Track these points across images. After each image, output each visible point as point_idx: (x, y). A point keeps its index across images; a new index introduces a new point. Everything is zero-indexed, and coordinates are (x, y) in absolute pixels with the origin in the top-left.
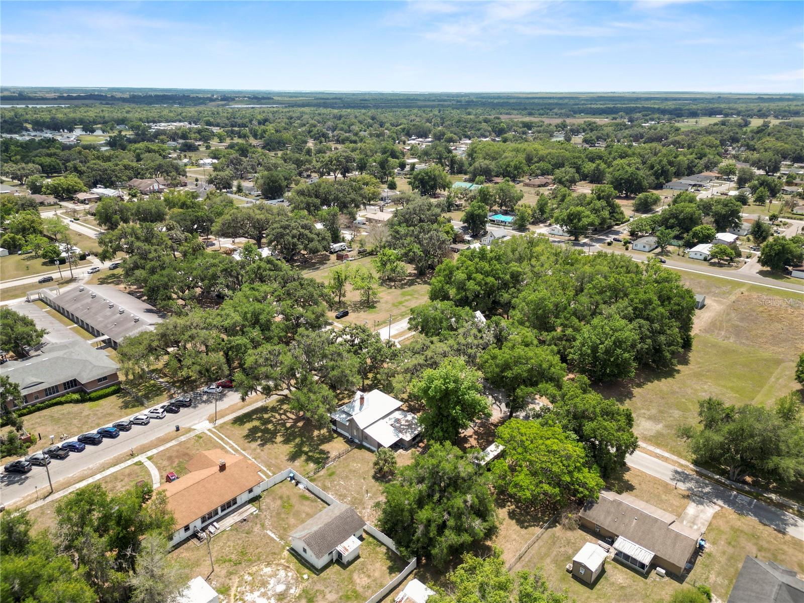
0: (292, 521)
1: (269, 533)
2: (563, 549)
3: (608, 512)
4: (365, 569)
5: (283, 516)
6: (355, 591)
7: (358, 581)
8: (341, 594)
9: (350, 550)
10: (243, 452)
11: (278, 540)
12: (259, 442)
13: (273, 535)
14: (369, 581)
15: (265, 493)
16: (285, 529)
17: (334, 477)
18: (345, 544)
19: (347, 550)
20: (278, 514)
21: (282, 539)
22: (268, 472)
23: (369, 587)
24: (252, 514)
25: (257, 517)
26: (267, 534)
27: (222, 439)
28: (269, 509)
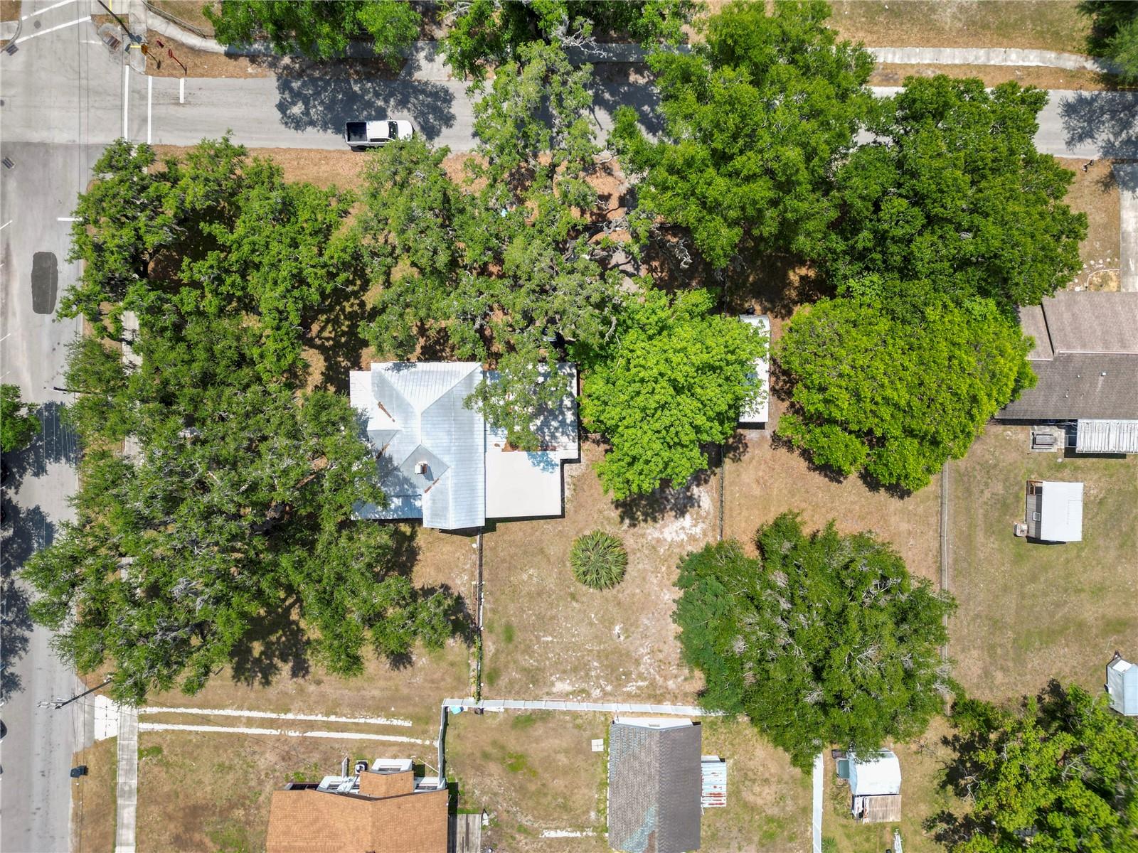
0: (559, 784)
1: (552, 834)
2: (987, 494)
3: (1050, 387)
4: (750, 773)
5: (532, 787)
6: (770, 820)
7: (760, 802)
8: (756, 839)
9: (724, 791)
10: (290, 716)
11: (578, 834)
12: (286, 668)
13: (561, 834)
14: (774, 788)
15: (450, 771)
16: (565, 808)
17: (519, 636)
18: (707, 789)
19: (719, 795)
20: (521, 789)
21: (581, 828)
22: (395, 722)
23: (782, 798)
24: (483, 828)
25: (497, 825)
26: (552, 840)
27: (205, 720)
28: (495, 794)
